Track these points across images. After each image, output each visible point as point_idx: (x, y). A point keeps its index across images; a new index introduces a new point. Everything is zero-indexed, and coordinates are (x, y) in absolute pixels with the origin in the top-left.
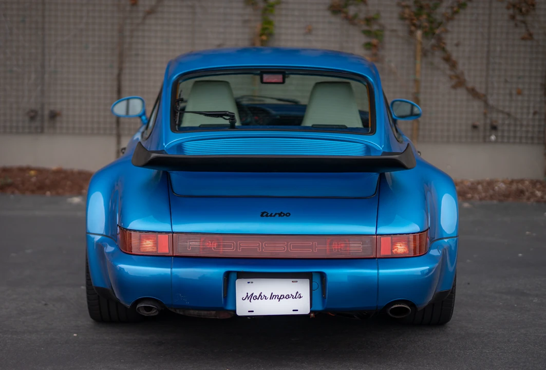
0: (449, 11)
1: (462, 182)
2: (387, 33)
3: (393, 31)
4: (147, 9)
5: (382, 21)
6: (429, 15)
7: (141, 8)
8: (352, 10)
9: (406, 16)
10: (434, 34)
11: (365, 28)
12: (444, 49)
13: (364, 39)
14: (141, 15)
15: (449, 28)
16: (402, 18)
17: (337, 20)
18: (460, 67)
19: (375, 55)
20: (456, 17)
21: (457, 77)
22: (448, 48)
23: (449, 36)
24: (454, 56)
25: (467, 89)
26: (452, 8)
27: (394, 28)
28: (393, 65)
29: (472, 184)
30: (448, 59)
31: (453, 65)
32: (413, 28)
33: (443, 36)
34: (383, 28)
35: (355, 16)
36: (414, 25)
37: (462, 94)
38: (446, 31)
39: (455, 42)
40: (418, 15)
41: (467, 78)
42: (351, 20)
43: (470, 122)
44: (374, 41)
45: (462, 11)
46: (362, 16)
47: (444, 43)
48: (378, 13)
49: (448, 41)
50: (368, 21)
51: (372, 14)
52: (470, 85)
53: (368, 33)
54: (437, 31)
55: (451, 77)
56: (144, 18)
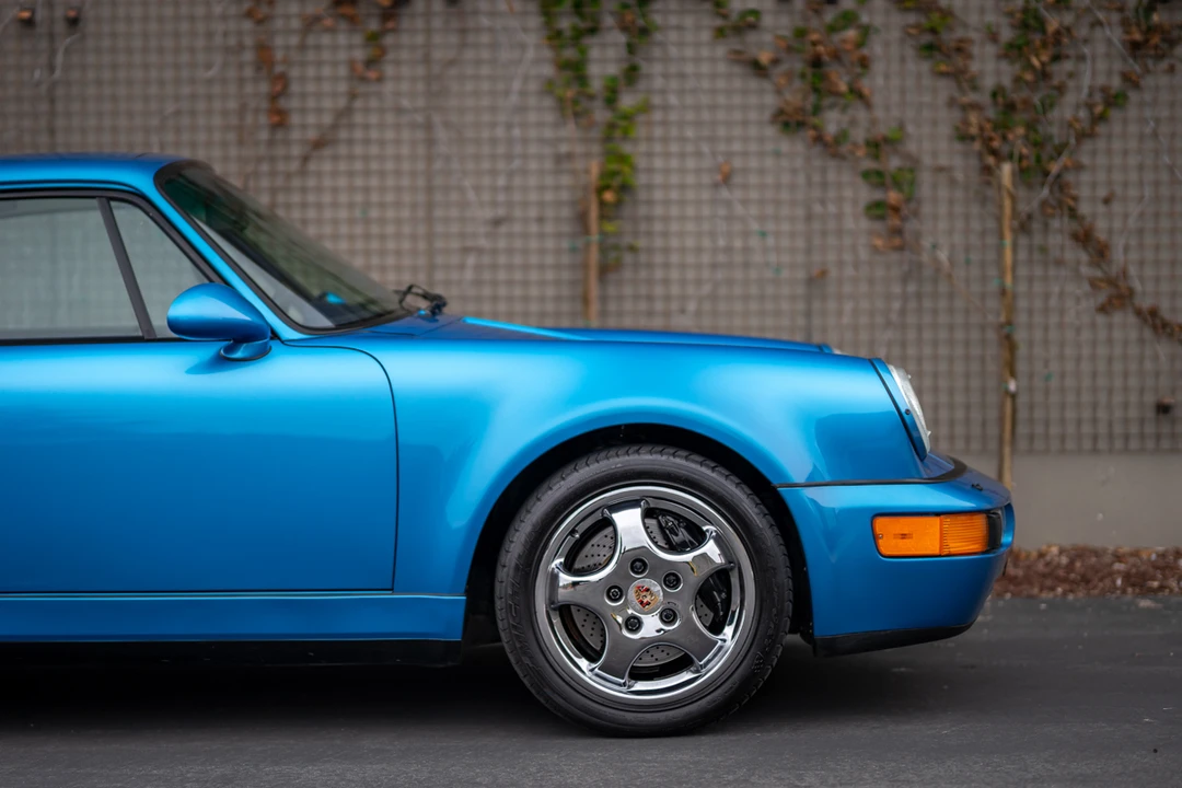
0: (1083, 114)
1: (1136, 554)
2: (925, 178)
3: (940, 169)
4: (312, 134)
5: (911, 147)
6: (1031, 126)
7: (296, 135)
8: (832, 122)
9: (974, 130)
10: (1046, 174)
11: (868, 164)
12: (1073, 214)
13: (866, 194)
14: (296, 151)
15: (1085, 160)
16: (963, 137)
17: (795, 147)
18: (1118, 255)
19: (898, 232)
20: (1101, 129)
21: (1112, 282)
22: (1084, 209)
23: (1085, 177)
24: (1101, 228)
25: (1139, 313)
26: (1090, 106)
27: (943, 161)
28: (943, 256)
29: (1163, 555)
30: (1084, 238)
31: (1101, 253)
32: (991, 160)
33: (1070, 177)
34: (913, 165)
35: (841, 137)
36: (994, 153)
37: (1124, 324)
38: (1079, 167)
39: (1102, 192)
40: (1002, 127)
41: (1137, 286)
42: (831, 147)
43: (1150, 399)
44: (893, 196)
45: (1114, 114)
46: (859, 135)
47: (1075, 199)
48: (901, 126)
49: (1084, 192)
50: (876, 146)
51: (882, 130)
52: (1146, 303)
53: (876, 178)
54: (1054, 168)
55: (1093, 283)
56: (305, 159)
